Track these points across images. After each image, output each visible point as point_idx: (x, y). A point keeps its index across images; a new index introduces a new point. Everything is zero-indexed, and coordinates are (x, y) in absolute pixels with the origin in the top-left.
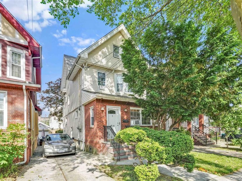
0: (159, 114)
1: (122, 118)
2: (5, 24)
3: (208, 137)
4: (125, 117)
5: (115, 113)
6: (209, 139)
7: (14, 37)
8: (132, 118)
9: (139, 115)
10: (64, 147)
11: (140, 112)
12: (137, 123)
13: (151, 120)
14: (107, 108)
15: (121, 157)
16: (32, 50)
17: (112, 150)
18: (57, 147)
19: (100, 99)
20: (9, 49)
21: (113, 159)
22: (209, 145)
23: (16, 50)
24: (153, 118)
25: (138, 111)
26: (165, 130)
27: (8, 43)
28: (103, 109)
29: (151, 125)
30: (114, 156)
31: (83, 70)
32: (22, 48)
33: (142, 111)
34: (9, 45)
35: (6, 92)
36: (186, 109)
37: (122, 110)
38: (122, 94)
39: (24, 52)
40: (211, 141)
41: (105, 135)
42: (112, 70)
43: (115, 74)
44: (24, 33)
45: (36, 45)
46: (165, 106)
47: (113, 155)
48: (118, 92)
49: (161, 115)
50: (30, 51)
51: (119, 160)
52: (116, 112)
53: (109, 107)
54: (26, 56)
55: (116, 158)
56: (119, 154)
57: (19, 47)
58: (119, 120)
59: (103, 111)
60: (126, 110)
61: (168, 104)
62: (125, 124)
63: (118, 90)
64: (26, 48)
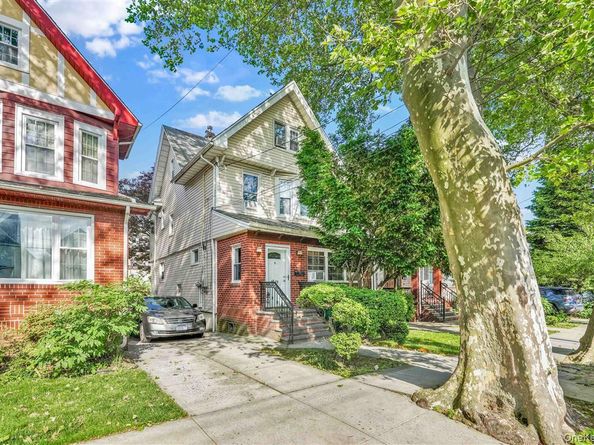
0: (360, 263)
1: (293, 267)
2: (71, 77)
3: (447, 306)
4: (299, 265)
5: (279, 258)
6: (451, 310)
7: (88, 103)
8: (310, 268)
9: (322, 261)
10: (185, 321)
11: (326, 255)
12: (320, 276)
13: (345, 271)
14: (267, 248)
15: (295, 338)
16: (121, 129)
17: (278, 325)
18: (175, 321)
19: (255, 232)
20: (77, 126)
21: (281, 341)
22: (449, 320)
23: (90, 129)
24: (349, 270)
25: (322, 253)
26: (369, 287)
27: (75, 115)
28: (260, 250)
29: (345, 281)
30: (283, 336)
31: (216, 170)
32: (100, 124)
33: (330, 254)
34: (78, 119)
35: (93, 217)
36: (401, 258)
37: (294, 253)
38: (288, 218)
39: (104, 134)
40: (453, 314)
41: (262, 298)
42: (271, 171)
43: (277, 178)
44: (109, 97)
45: (130, 121)
46: (371, 251)
47: (280, 334)
48: (282, 215)
49: (364, 264)
50: (115, 130)
51: (291, 342)
52: (282, 256)
53: (270, 247)
54: (108, 140)
55: (286, 339)
56: (291, 331)
57: (96, 122)
58: (287, 272)
59: (259, 254)
60: (300, 253)
61: (376, 248)
62: (298, 278)
63: (282, 211)
64: (108, 124)
